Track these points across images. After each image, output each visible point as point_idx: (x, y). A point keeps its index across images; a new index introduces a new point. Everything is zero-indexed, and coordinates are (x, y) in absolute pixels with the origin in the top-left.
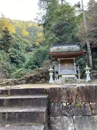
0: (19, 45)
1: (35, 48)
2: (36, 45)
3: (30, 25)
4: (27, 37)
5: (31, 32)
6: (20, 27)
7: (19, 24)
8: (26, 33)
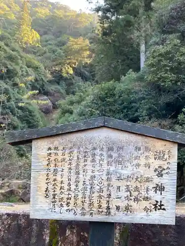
0: (15, 70)
1: (58, 83)
2: (65, 75)
3: (43, 12)
4: (34, 47)
5: (45, 33)
6: (13, 17)
7: (8, 9)
8: (32, 37)
